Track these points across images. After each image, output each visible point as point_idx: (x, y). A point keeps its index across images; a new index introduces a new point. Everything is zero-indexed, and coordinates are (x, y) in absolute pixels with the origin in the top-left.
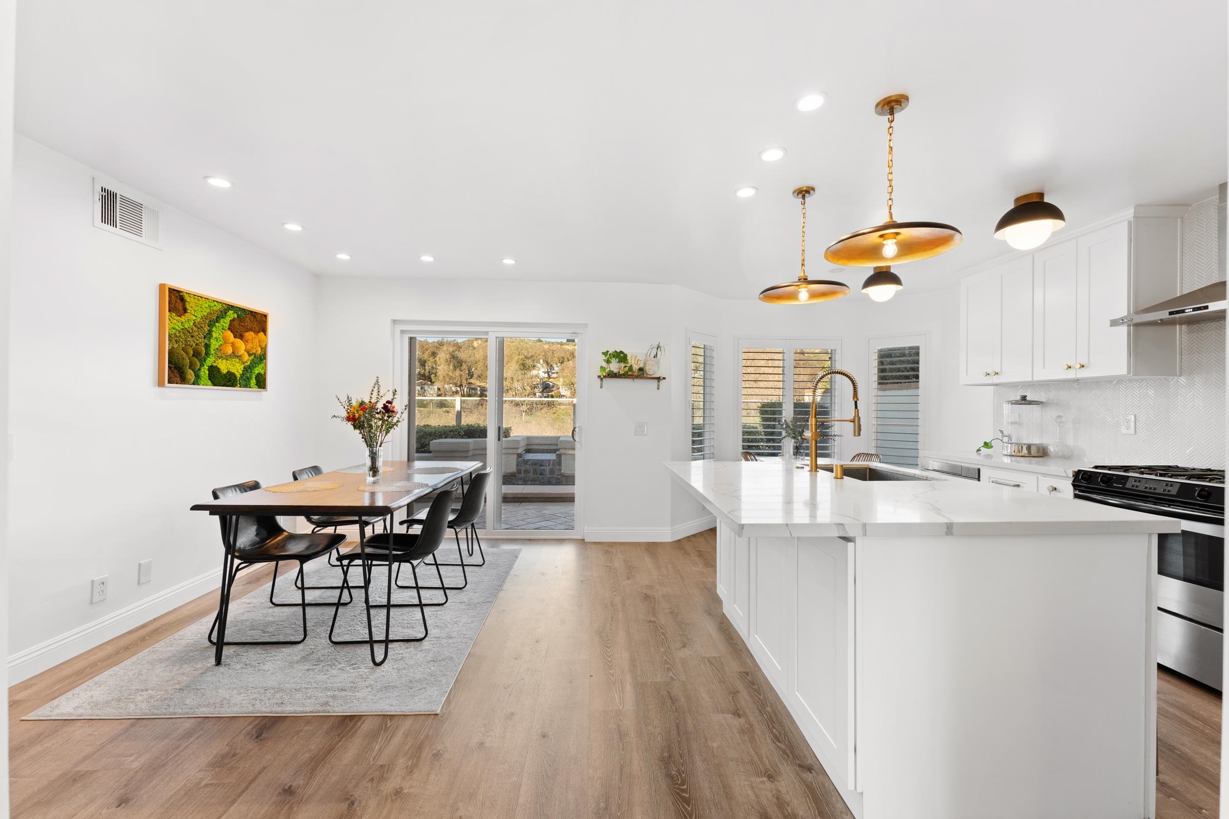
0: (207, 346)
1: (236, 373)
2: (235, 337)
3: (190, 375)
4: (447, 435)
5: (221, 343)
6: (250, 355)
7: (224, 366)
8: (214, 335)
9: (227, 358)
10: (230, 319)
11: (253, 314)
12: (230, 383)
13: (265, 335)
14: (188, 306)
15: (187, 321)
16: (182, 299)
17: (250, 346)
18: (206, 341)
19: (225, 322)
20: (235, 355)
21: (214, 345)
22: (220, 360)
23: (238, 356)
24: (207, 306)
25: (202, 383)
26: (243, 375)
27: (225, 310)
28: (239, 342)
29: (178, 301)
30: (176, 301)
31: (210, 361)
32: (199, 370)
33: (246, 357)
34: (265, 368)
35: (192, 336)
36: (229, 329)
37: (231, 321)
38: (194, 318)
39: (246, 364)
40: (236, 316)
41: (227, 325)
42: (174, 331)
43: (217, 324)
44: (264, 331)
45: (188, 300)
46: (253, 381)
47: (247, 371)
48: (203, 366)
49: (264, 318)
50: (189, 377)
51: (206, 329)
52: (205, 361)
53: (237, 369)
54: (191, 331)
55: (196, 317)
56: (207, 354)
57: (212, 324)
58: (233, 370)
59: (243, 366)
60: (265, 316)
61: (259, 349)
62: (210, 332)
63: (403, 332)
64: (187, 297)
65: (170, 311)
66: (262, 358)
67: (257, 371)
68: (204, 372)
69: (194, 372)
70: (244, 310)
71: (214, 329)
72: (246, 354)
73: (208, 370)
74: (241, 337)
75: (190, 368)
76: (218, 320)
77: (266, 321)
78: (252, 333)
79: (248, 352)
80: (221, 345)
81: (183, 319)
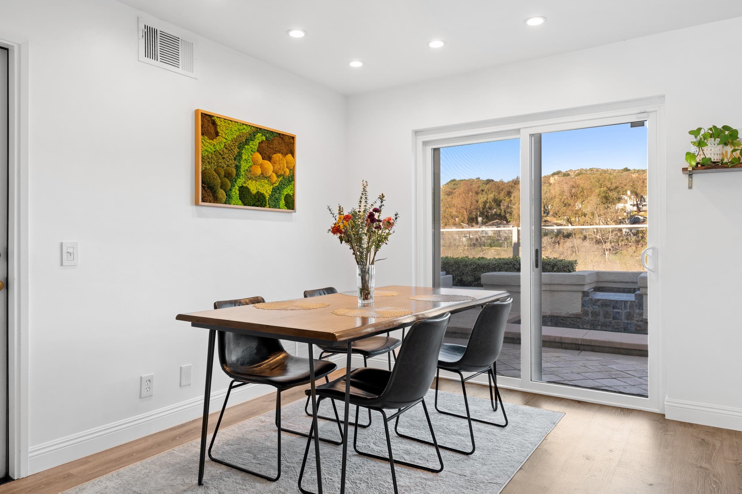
0: (238, 168)
1: (265, 193)
2: (263, 159)
3: (222, 193)
4: (501, 268)
5: (250, 164)
6: (278, 176)
7: (254, 187)
8: (244, 157)
9: (256, 178)
10: (258, 141)
11: (281, 136)
12: (259, 203)
13: (293, 157)
14: (219, 130)
15: (219, 144)
16: (214, 123)
17: (277, 166)
18: (236, 163)
19: (254, 144)
20: (264, 176)
21: (244, 166)
22: (250, 181)
23: (267, 178)
24: (236, 129)
25: (233, 202)
26: (271, 196)
27: (254, 133)
28: (268, 165)
29: (210, 124)
30: (208, 125)
31: (240, 182)
32: (231, 190)
33: (274, 178)
34: (293, 190)
35: (223, 158)
36: (258, 151)
37: (259, 143)
38: (225, 141)
39: (275, 185)
40: (264, 138)
41: (256, 147)
42: (207, 153)
43: (246, 147)
44: (292, 153)
45: (219, 124)
46: (282, 202)
47: (276, 191)
48: (234, 186)
49: (292, 140)
50: (220, 196)
51: (236, 151)
52: (236, 182)
53: (266, 190)
54: (222, 153)
55: (226, 139)
56: (238, 175)
57: (241, 146)
58: (262, 191)
59: (272, 187)
60: (293, 138)
61: (288, 171)
62: (240, 155)
63: (425, 143)
64: (218, 122)
65: (203, 134)
66: (291, 179)
67: (285, 192)
68: (235, 192)
69: (226, 192)
70: (272, 132)
71: (244, 151)
72: (274, 175)
73: (239, 191)
74: (270, 159)
75: (221, 187)
76: (247, 142)
77: (294, 143)
78: (280, 155)
79: (276, 174)
80: (251, 166)
81: (215, 142)
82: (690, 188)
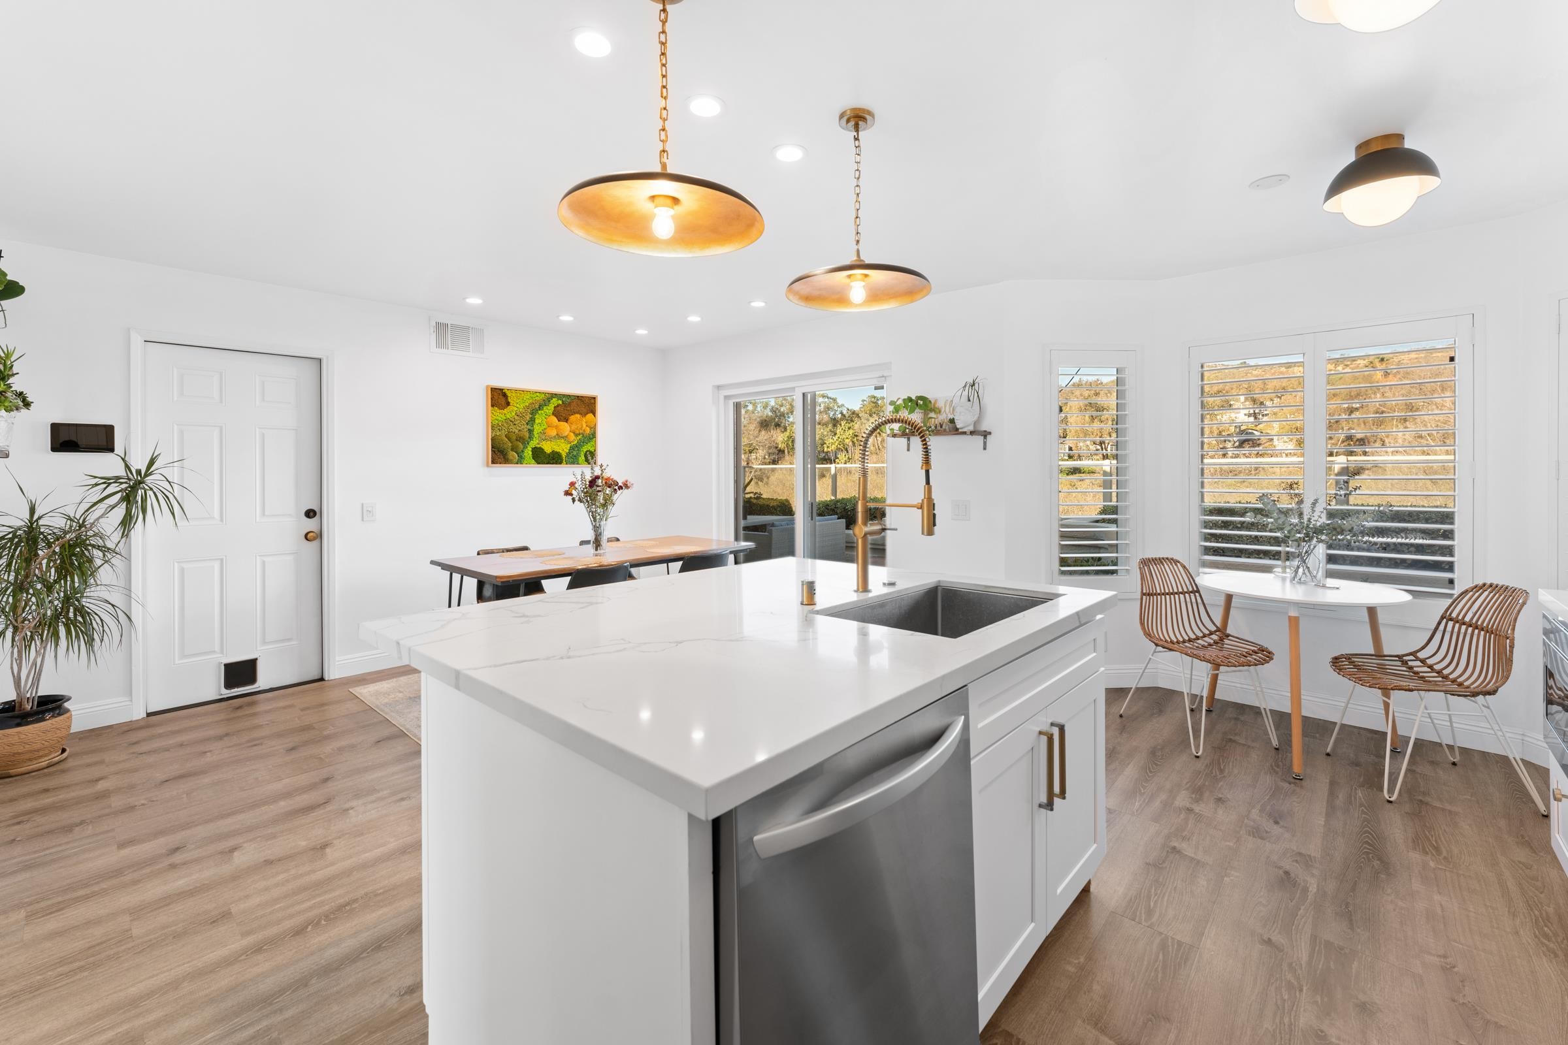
0: (531, 431)
1: (561, 452)
2: (559, 421)
3: (513, 455)
5: (545, 427)
6: (576, 435)
7: (548, 447)
8: (537, 421)
9: (550, 439)
10: (553, 406)
11: (579, 398)
12: (554, 461)
13: (595, 416)
14: (510, 400)
15: (509, 413)
16: (505, 395)
17: (574, 427)
18: (529, 427)
19: (549, 409)
20: (559, 436)
21: (537, 429)
22: (544, 442)
23: (563, 438)
24: (528, 397)
25: (525, 462)
26: (568, 454)
27: (548, 399)
28: (563, 424)
29: (501, 397)
30: (498, 398)
31: (534, 443)
32: (523, 451)
33: (572, 437)
34: (595, 446)
35: (515, 424)
36: (553, 414)
37: (555, 407)
38: (516, 409)
39: (573, 443)
40: (560, 402)
41: (551, 412)
42: (497, 422)
43: (540, 412)
44: (594, 413)
45: (509, 395)
46: (582, 458)
47: (573, 449)
48: (527, 447)
49: (593, 401)
50: (511, 457)
51: (528, 417)
52: (528, 444)
53: (563, 448)
54: (513, 420)
55: (517, 408)
56: (531, 438)
57: (534, 412)
58: (557, 449)
59: (569, 445)
60: (594, 398)
61: (588, 429)
62: (533, 420)
63: (727, 398)
64: (509, 394)
65: (492, 406)
66: (592, 436)
67: (585, 449)
68: (528, 453)
69: (518, 454)
70: (569, 396)
71: (537, 416)
72: (572, 434)
73: (532, 451)
74: (566, 420)
75: (512, 450)
76: (540, 407)
77: (595, 403)
78: (578, 416)
79: (574, 433)
80: (545, 429)
81: (505, 411)
82: (908, 450)
